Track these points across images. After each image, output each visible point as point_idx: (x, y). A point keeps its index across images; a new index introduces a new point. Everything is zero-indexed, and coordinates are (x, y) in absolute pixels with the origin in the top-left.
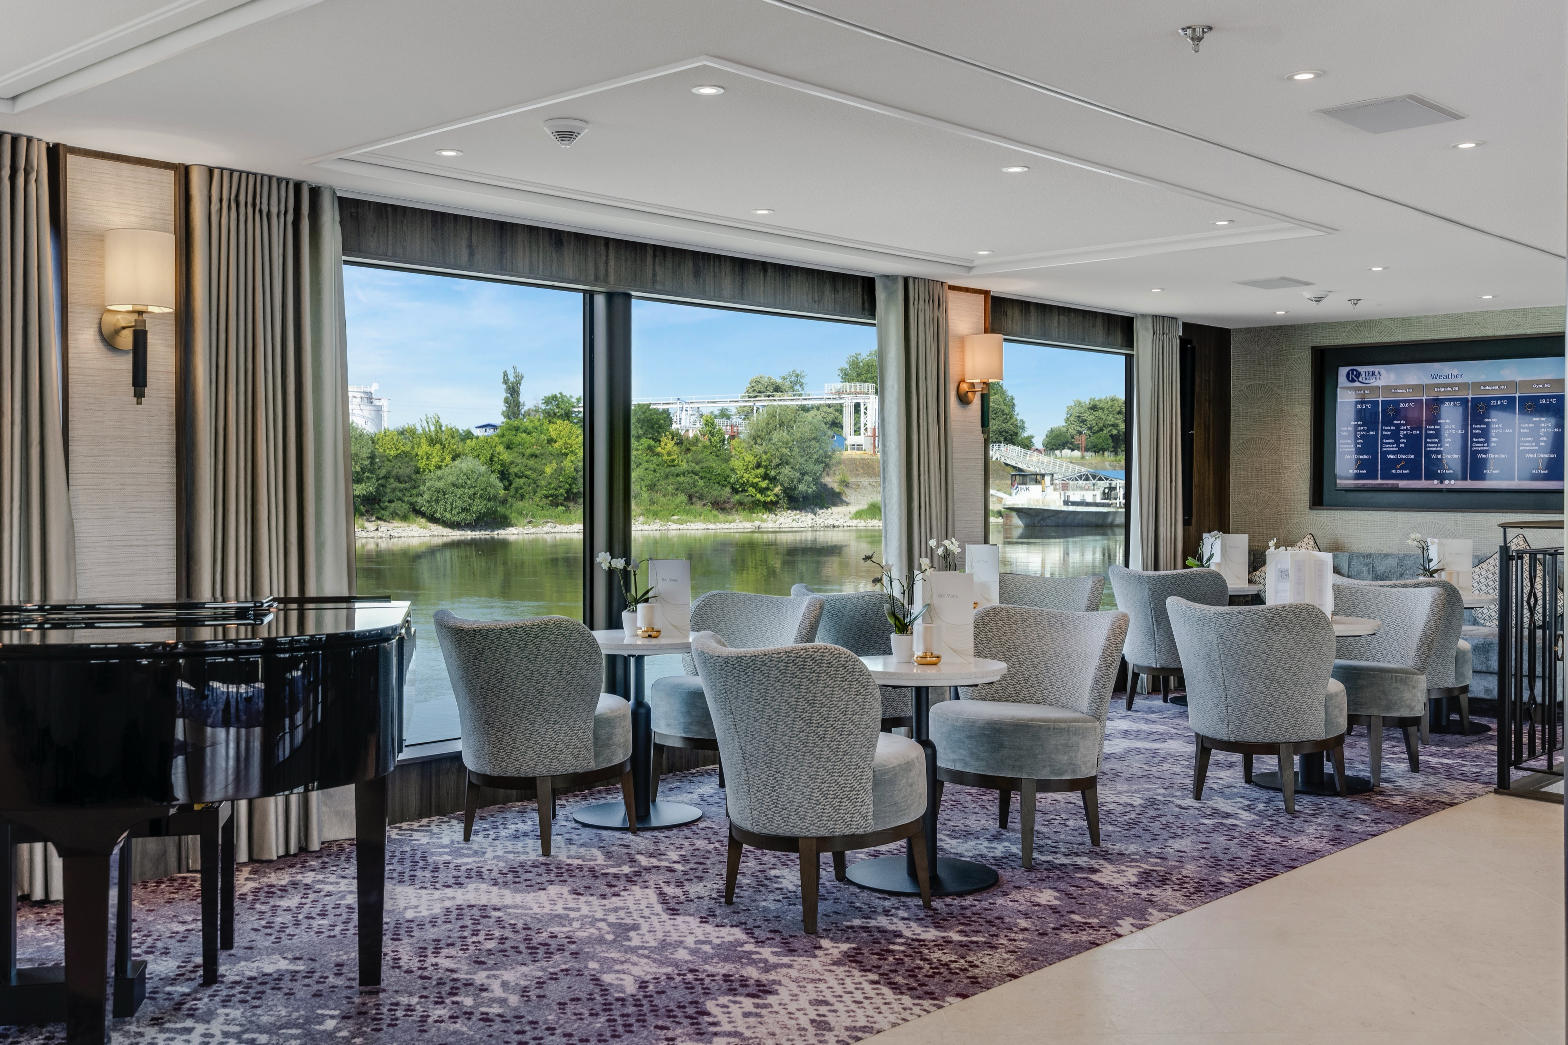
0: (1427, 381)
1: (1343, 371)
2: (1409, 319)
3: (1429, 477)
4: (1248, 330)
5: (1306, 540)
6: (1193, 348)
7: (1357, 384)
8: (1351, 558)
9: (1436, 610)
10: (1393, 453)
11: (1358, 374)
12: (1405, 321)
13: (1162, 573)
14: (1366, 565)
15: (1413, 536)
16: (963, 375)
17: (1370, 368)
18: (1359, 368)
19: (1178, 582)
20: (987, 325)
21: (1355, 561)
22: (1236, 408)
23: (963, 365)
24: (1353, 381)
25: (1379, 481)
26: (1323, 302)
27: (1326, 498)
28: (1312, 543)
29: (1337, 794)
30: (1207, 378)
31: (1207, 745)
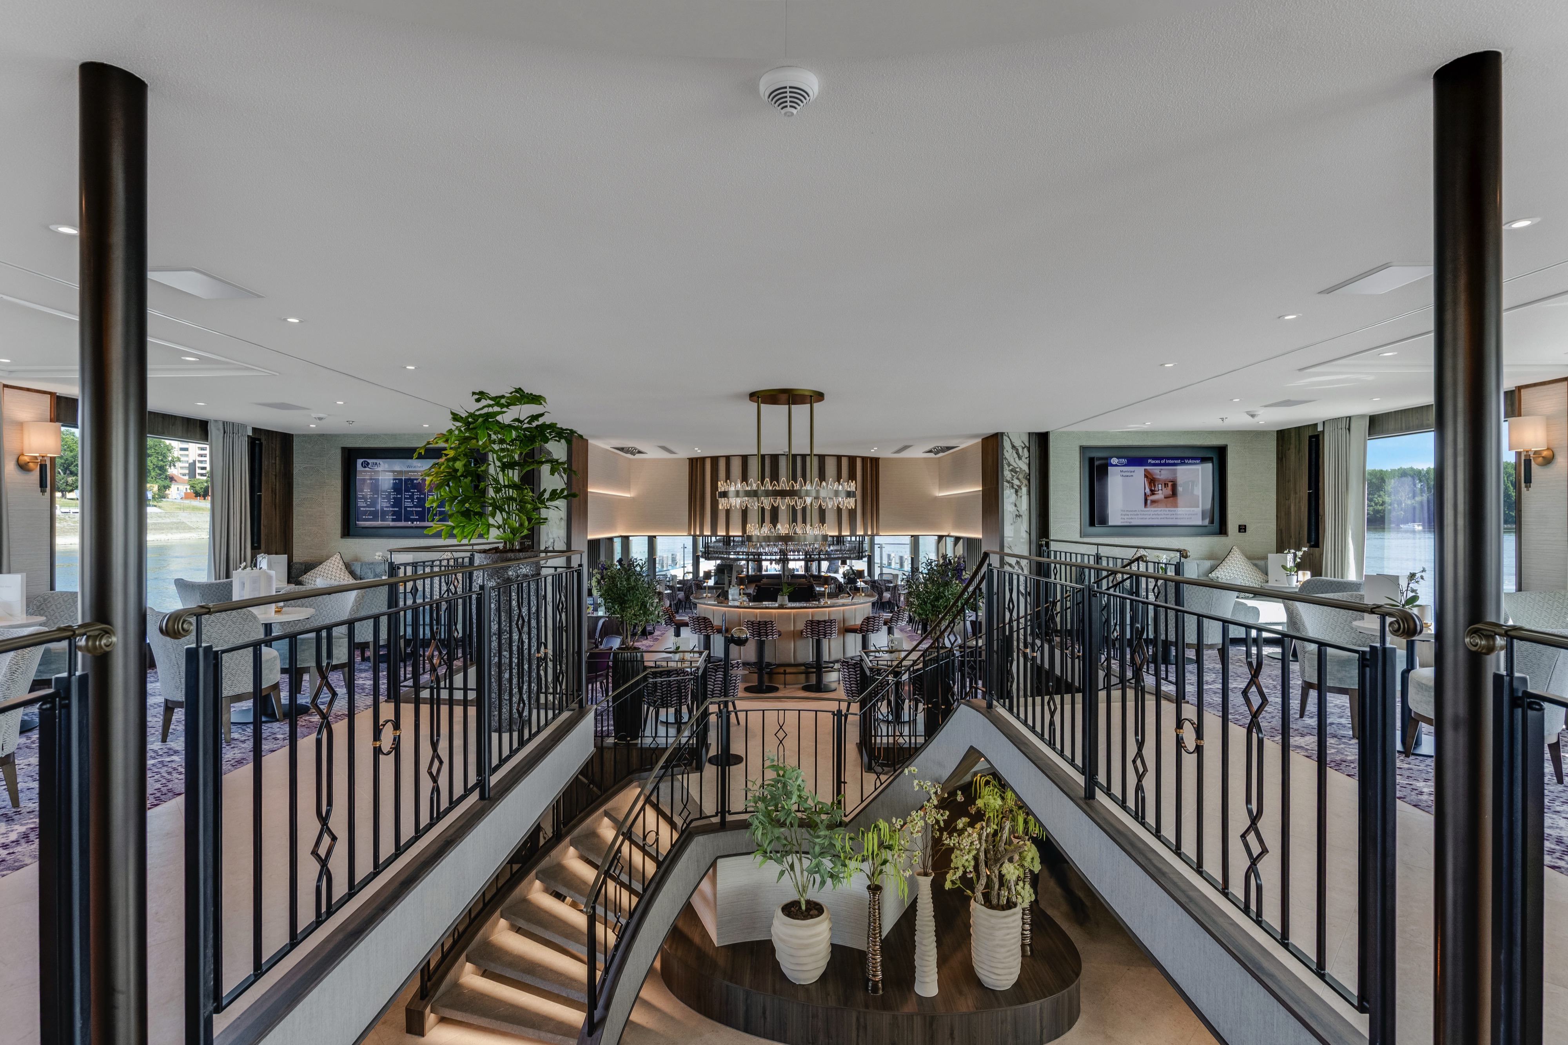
0: (405, 469)
1: (360, 461)
2: (395, 435)
3: (406, 520)
4: (304, 436)
5: (335, 556)
6: (261, 444)
7: (367, 469)
8: (362, 565)
9: (358, 599)
10: (386, 507)
11: (368, 464)
12: (394, 436)
13: (221, 581)
14: (370, 569)
15: (377, 554)
16: (22, 450)
17: (374, 461)
18: (368, 460)
19: (221, 587)
20: (52, 416)
21: (364, 567)
22: (297, 479)
23: (22, 443)
24: (365, 467)
25: (380, 522)
26: (323, 421)
27: (351, 532)
28: (339, 557)
29: (277, 720)
30: (274, 462)
31: (170, 705)
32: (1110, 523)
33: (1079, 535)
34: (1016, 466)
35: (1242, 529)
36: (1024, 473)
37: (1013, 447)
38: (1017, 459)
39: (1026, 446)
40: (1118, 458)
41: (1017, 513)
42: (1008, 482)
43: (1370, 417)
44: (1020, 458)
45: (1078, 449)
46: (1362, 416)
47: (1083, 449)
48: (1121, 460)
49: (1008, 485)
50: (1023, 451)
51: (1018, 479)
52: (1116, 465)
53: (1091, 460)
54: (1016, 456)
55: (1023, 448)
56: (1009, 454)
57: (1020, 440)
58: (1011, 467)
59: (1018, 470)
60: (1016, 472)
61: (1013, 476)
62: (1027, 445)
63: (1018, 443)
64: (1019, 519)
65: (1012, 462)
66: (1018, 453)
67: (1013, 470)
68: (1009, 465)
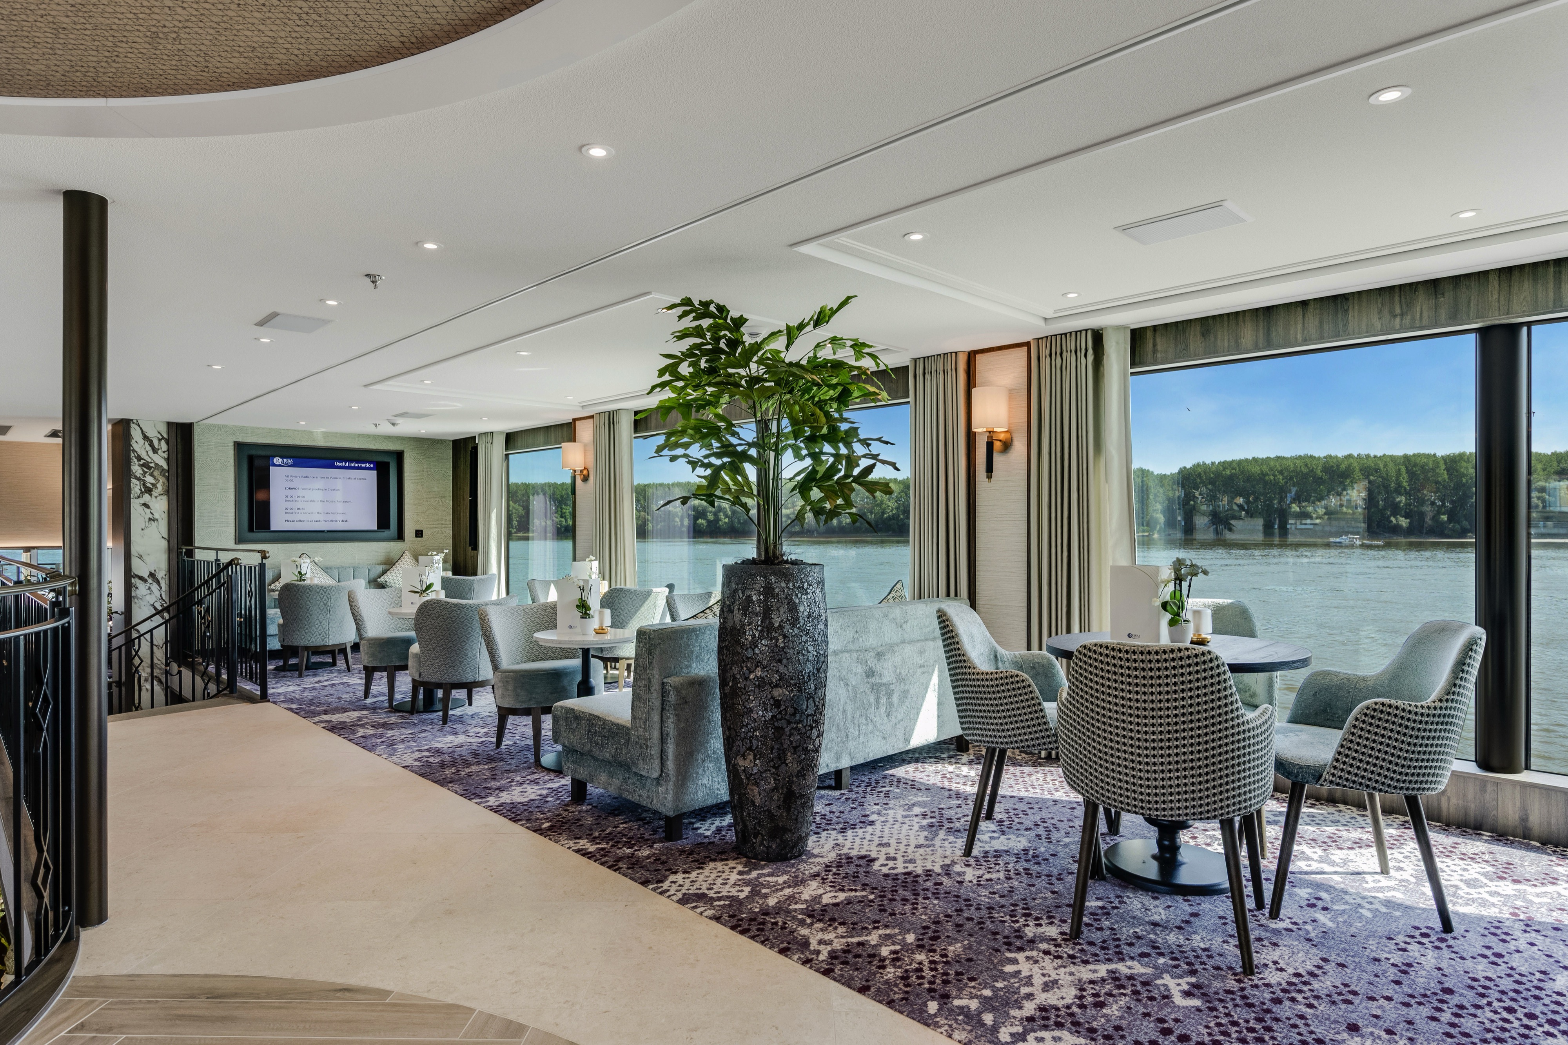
32: (272, 529)
33: (233, 541)
34: (149, 460)
35: (419, 534)
36: (160, 469)
37: (145, 437)
38: (151, 453)
39: (163, 438)
40: (281, 457)
41: (151, 516)
42: (138, 479)
43: (507, 434)
44: (155, 451)
45: (232, 445)
46: (501, 433)
47: (240, 447)
48: (285, 460)
49: (138, 483)
50: (159, 443)
51: (152, 475)
52: (280, 466)
53: (251, 459)
54: (149, 448)
55: (160, 440)
56: (138, 445)
57: (156, 429)
58: (142, 462)
59: (152, 465)
60: (149, 468)
61: (145, 473)
62: (165, 436)
63: (152, 434)
64: (154, 524)
65: (143, 455)
66: (151, 445)
67: (146, 465)
68: (139, 458)
